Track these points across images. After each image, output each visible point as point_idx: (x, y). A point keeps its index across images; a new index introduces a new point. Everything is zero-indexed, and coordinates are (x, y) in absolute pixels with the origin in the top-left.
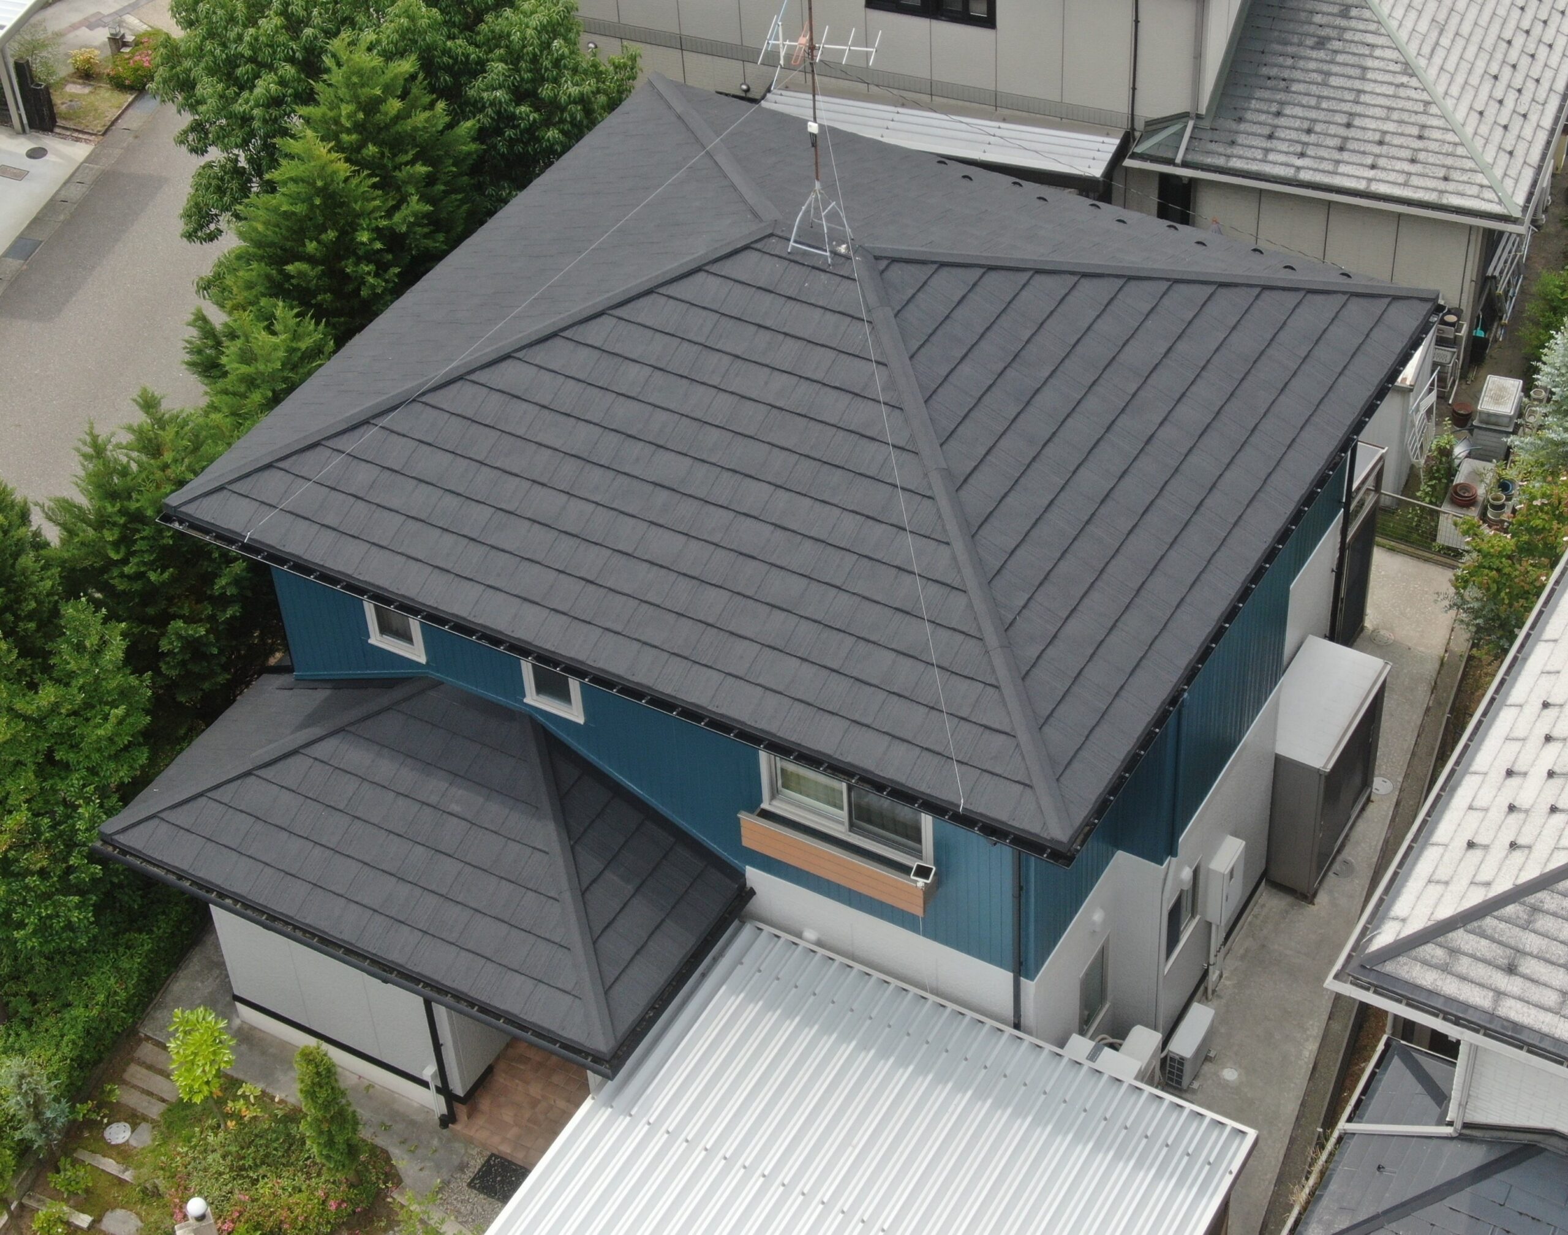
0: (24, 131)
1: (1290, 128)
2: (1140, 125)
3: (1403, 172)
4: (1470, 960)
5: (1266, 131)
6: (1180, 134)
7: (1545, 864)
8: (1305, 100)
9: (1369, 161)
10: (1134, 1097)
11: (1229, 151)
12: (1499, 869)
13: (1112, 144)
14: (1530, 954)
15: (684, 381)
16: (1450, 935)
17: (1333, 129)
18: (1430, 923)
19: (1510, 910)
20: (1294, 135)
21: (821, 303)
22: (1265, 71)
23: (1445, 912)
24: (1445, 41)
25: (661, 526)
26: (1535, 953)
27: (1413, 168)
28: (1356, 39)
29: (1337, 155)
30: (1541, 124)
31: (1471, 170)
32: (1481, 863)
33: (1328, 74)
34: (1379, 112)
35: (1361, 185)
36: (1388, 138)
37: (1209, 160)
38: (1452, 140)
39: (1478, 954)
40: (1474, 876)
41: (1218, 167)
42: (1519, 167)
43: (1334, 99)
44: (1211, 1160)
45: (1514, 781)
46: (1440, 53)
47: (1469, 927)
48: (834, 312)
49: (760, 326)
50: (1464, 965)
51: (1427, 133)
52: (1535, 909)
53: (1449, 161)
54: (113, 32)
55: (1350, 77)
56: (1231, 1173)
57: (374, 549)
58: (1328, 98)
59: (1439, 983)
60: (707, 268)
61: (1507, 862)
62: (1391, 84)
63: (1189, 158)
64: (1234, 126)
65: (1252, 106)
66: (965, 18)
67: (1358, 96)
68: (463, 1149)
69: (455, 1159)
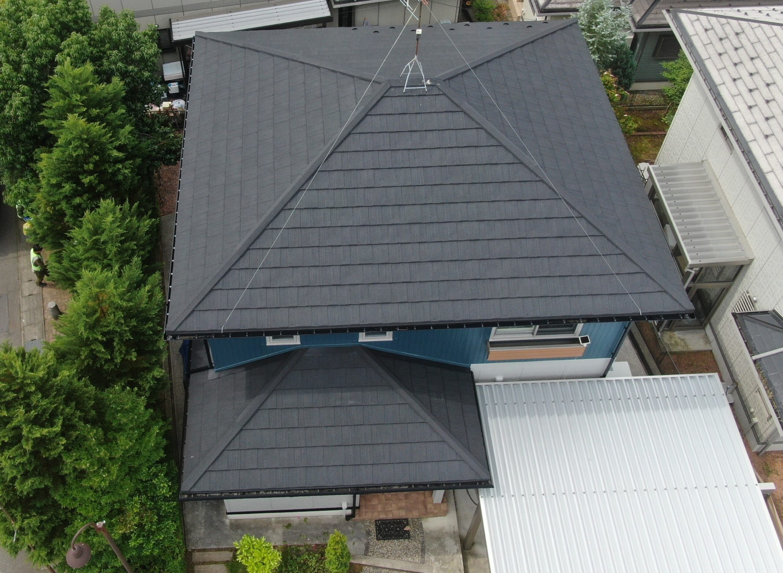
15: (392, 170)
21: (433, 111)
25: (425, 242)
44: (713, 393)
48: (442, 112)
49: (411, 131)
56: (723, 395)
57: (292, 310)
60: (369, 113)
68: (363, 525)
69: (362, 531)
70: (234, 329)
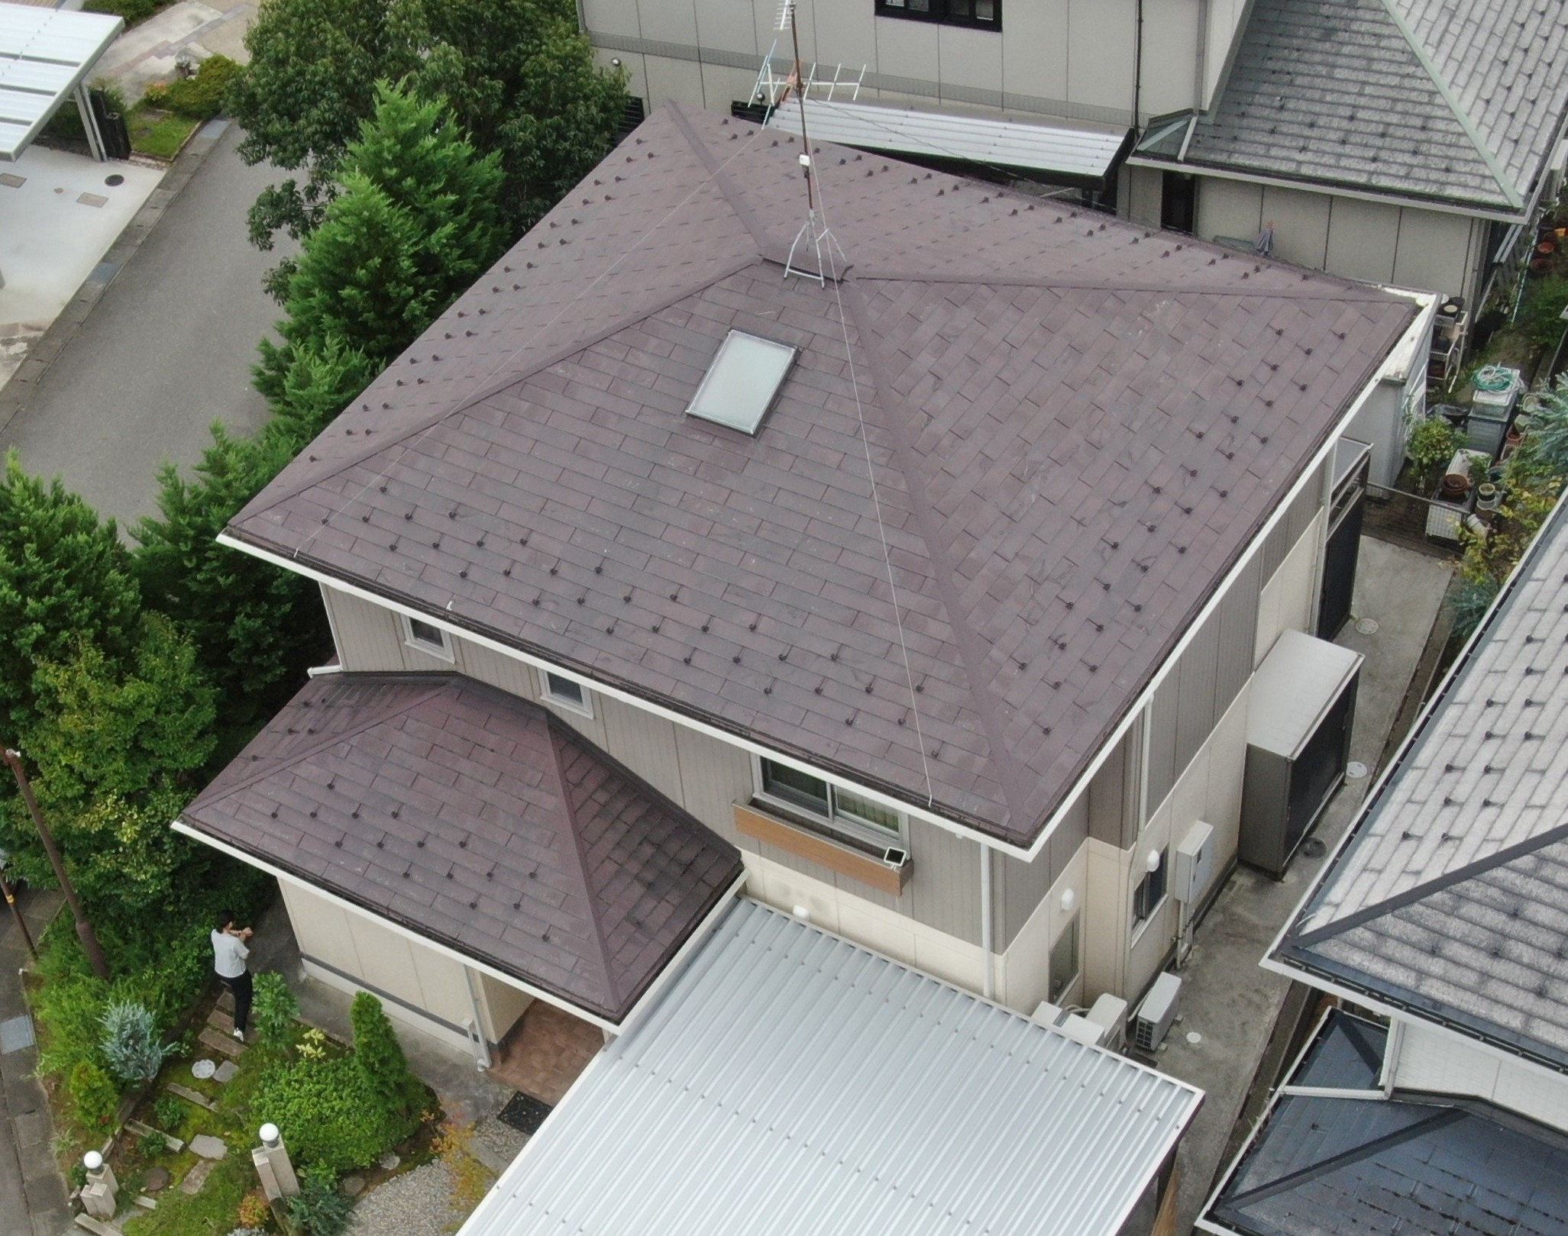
0: (102, 159)
1: (1292, 123)
2: (1144, 123)
3: (1404, 164)
4: (1396, 943)
5: (1269, 126)
6: (1183, 131)
7: (1474, 855)
8: (1309, 94)
9: (1371, 154)
10: (1092, 1059)
11: (1232, 147)
12: (1431, 859)
13: (1116, 141)
14: (1454, 939)
16: (1379, 919)
17: (1335, 123)
18: (1361, 909)
19: (1437, 896)
20: (1296, 129)
22: (1270, 65)
23: (1375, 899)
24: (1455, 28)
26: (1458, 936)
27: (1415, 160)
28: (1363, 29)
29: (1339, 149)
30: (1552, 109)
31: (1474, 161)
32: (1414, 853)
33: (1334, 66)
34: (1382, 104)
35: (1362, 179)
36: (1391, 130)
37: (1212, 157)
38: (1456, 130)
39: (1404, 937)
40: (1407, 865)
41: (1221, 163)
42: (1524, 155)
43: (1338, 91)
44: (1161, 1116)
45: (1453, 776)
46: (1449, 40)
47: (1397, 912)
50: (1391, 948)
51: (1430, 124)
52: (1461, 897)
53: (1452, 152)
54: (180, 61)
55: (1356, 69)
56: (1178, 1127)
58: (1332, 91)
59: (1366, 963)
61: (1439, 852)
62: (1396, 74)
63: (1192, 154)
64: (1237, 122)
65: (1255, 101)
66: (971, 22)
67: (1363, 88)
68: (498, 1090)
69: (491, 1098)
70: (316, 554)
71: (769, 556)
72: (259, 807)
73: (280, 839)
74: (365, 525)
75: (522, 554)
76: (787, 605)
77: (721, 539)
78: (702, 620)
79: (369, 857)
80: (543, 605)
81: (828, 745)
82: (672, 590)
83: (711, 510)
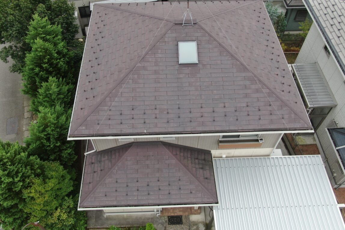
68: (164, 218)
69: (164, 221)
70: (100, 133)
71: (218, 89)
72: (100, 195)
73: (111, 200)
74: (110, 120)
75: (157, 112)
76: (229, 98)
77: (204, 89)
78: (211, 110)
79: (137, 194)
80: (170, 121)
81: (258, 126)
82: (200, 106)
83: (198, 84)
